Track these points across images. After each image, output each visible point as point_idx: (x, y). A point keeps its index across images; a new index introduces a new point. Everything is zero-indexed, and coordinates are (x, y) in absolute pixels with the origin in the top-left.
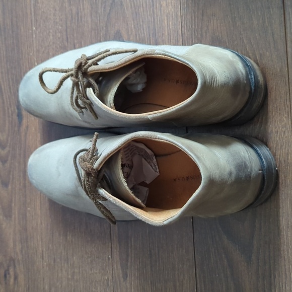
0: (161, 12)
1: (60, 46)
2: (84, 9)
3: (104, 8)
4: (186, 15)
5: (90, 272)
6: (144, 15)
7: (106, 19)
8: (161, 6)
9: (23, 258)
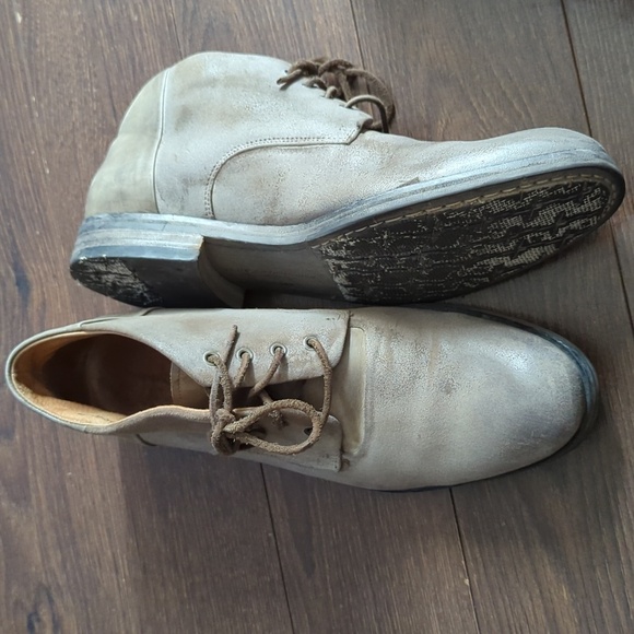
0: (315, 36)
1: (99, 129)
2: (144, 48)
3: (191, 40)
4: (369, 36)
5: (230, 575)
8: (314, 25)
9: (68, 579)
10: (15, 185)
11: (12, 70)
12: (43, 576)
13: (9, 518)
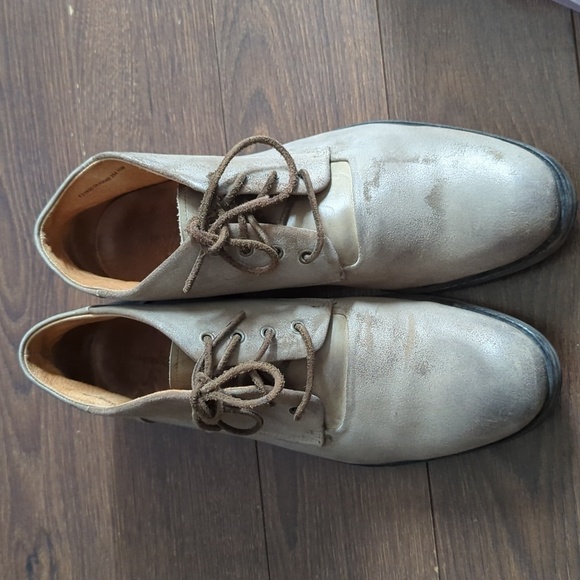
0: (344, 57)
1: (135, 120)
2: (184, 50)
3: (228, 48)
4: (394, 62)
5: (218, 540)
6: (310, 61)
7: (232, 69)
8: (344, 46)
9: (68, 527)
10: (53, 163)
11: (60, 57)
12: (45, 520)
13: (18, 466)
